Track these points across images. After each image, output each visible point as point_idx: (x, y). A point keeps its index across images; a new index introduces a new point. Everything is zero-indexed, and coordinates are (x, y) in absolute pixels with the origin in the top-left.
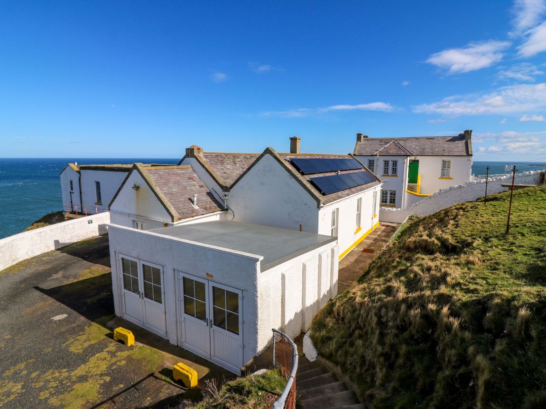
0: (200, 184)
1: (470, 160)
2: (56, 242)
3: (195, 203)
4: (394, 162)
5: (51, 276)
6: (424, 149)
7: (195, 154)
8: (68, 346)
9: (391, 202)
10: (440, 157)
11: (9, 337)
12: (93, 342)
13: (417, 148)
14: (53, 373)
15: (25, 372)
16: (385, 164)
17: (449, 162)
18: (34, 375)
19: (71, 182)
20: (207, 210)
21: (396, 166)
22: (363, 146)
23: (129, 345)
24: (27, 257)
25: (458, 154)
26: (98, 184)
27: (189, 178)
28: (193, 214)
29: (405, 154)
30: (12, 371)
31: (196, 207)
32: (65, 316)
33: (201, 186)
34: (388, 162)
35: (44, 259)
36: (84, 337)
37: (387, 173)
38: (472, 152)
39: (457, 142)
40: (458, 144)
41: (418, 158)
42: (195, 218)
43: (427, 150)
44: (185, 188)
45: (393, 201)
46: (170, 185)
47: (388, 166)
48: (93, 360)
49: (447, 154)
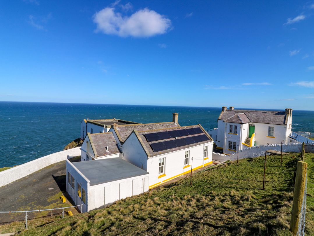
0: (114, 140)
1: (285, 127)
2: (68, 156)
3: (107, 149)
4: (235, 126)
5: (57, 172)
6: (258, 119)
7: (114, 127)
8: (47, 199)
9: (234, 149)
10: (267, 124)
11: (35, 193)
12: (55, 199)
13: (255, 117)
14: (39, 206)
15: (33, 205)
16: (231, 127)
17: (273, 127)
18: (35, 206)
19: (84, 127)
20: (112, 152)
21: (236, 129)
22: (225, 114)
23: (63, 202)
24: (54, 163)
25: (278, 123)
26: (92, 129)
27: (110, 138)
28: (105, 154)
29: (241, 122)
30: (30, 204)
31: (107, 151)
32: (53, 188)
33: (113, 142)
34: (232, 126)
35: (59, 164)
36: (53, 197)
37: (232, 132)
38: (287, 123)
39: (280, 115)
40: (280, 117)
41: (254, 124)
42: (105, 156)
43: (260, 119)
44: (106, 143)
45: (235, 148)
46: (99, 142)
47: (232, 128)
48: (51, 205)
49: (272, 123)
